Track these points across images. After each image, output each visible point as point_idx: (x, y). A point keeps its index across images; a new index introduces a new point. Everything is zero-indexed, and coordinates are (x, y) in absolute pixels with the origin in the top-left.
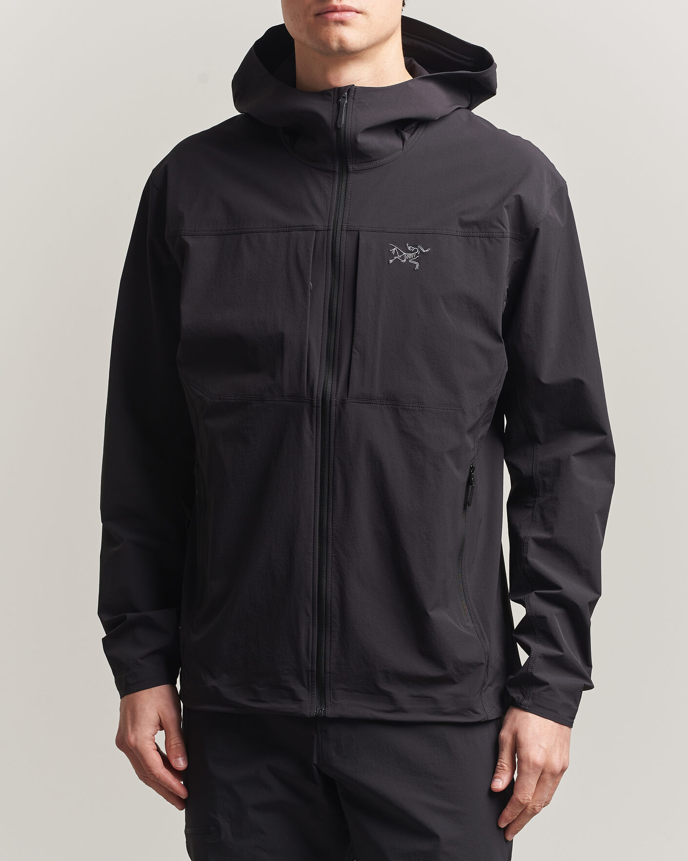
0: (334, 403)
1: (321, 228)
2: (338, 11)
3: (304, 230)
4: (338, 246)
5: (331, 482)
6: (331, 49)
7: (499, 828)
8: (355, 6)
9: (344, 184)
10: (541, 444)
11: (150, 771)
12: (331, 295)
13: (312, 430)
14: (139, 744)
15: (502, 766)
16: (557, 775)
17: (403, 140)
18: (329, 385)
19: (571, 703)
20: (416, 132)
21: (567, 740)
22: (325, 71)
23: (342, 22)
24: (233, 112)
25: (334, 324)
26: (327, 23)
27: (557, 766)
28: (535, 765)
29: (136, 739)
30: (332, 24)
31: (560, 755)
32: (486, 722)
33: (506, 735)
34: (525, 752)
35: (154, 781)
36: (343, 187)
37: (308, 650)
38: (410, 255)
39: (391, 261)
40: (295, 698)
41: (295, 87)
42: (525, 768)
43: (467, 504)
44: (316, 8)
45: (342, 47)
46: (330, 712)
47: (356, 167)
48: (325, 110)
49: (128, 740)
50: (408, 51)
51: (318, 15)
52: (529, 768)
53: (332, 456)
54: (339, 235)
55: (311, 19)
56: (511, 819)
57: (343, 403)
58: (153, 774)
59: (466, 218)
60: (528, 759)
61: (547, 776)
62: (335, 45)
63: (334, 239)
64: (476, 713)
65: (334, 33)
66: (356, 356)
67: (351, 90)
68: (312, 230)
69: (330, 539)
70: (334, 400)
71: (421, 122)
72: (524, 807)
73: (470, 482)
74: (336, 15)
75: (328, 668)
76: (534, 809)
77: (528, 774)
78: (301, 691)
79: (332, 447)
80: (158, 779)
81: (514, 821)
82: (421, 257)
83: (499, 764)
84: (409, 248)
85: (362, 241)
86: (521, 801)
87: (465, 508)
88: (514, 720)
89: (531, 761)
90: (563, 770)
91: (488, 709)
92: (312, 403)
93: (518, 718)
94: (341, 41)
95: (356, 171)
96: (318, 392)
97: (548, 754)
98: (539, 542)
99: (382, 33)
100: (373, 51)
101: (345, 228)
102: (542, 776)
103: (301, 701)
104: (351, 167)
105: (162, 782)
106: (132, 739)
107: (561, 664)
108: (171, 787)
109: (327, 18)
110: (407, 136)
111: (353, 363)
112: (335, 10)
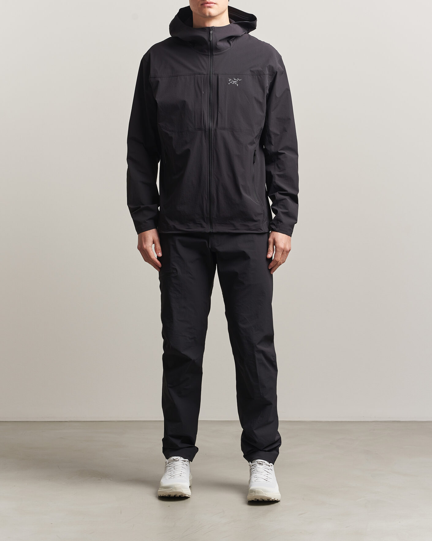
0: (212, 130)
1: (205, 73)
2: (209, 4)
3: (199, 74)
4: (211, 80)
5: (212, 156)
6: (206, 16)
7: (268, 269)
8: (214, 2)
9: (212, 59)
10: (273, 145)
11: (151, 257)
12: (210, 95)
13: (205, 139)
14: (147, 248)
15: (270, 250)
16: (288, 252)
17: (230, 44)
18: (211, 124)
19: (291, 229)
20: (234, 42)
21: (290, 240)
22: (204, 23)
23: (210, 7)
24: (169, 36)
25: (211, 105)
26: (205, 7)
27: (288, 248)
28: (281, 248)
29: (146, 247)
30: (206, 8)
31: (289, 245)
32: (265, 233)
33: (271, 239)
34: (278, 244)
35: (151, 261)
36: (212, 60)
37: (206, 211)
38: (235, 82)
39: (229, 84)
40: (202, 227)
41: (192, 27)
42: (278, 249)
43: (254, 162)
44: (201, 3)
45: (210, 15)
46: (214, 231)
47: (216, 53)
48: (205, 36)
49: (143, 247)
50: (230, 16)
51: (202, 5)
52: (279, 250)
53: (212, 148)
54: (211, 76)
55: (200, 6)
56: (273, 266)
57: (216, 130)
58: (151, 258)
59: (252, 69)
60: (279, 247)
61: (285, 252)
62: (208, 14)
63: (210, 77)
64: (262, 230)
65: (207, 11)
66: (219, 115)
67: (213, 28)
68: (202, 74)
69: (213, 174)
70: (213, 129)
71: (236, 37)
72: (277, 262)
73: (255, 155)
74: (208, 5)
75: (213, 216)
76: (280, 263)
77: (279, 251)
78: (204, 224)
79: (212, 145)
80: (153, 260)
81: (273, 267)
82: (239, 82)
83: (269, 249)
84: (234, 79)
85: (219, 77)
86: (277, 260)
87: (253, 163)
88: (273, 234)
89: (280, 247)
90: (290, 250)
91: (265, 229)
92: (205, 130)
93: (274, 234)
94: (209, 13)
95: (216, 55)
96: (207, 127)
97: (285, 245)
98: (278, 175)
99: (222, 10)
100: (219, 16)
101: (213, 73)
102: (283, 252)
103: (204, 227)
104: (214, 53)
105: (154, 261)
106: (145, 246)
107: (287, 214)
108: (157, 263)
109: (205, 6)
110: (231, 42)
111: (218, 117)
112: (208, 3)
